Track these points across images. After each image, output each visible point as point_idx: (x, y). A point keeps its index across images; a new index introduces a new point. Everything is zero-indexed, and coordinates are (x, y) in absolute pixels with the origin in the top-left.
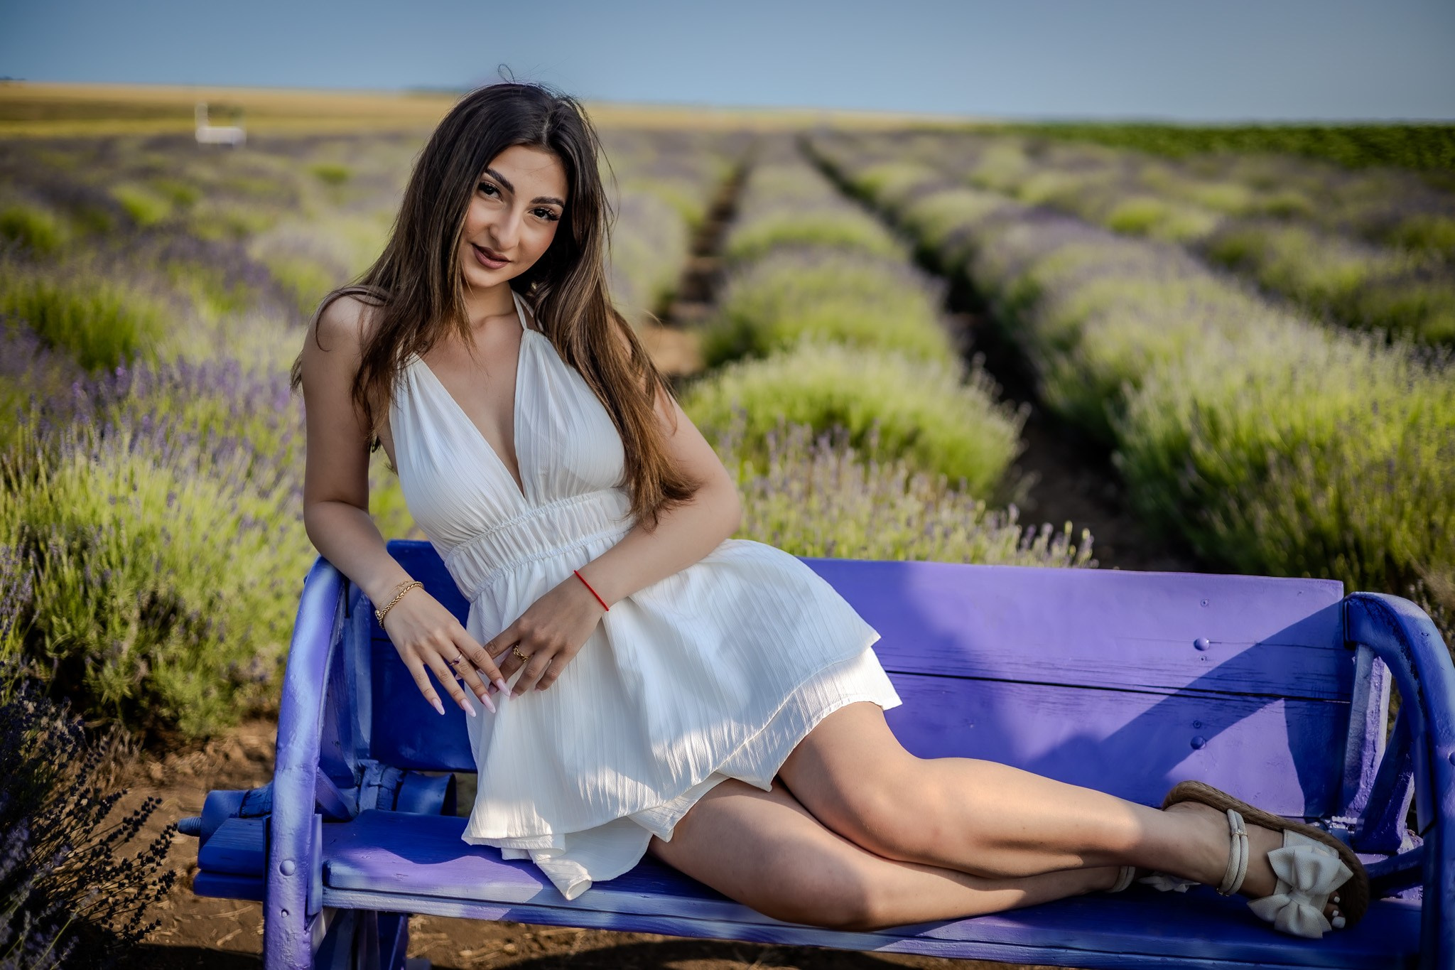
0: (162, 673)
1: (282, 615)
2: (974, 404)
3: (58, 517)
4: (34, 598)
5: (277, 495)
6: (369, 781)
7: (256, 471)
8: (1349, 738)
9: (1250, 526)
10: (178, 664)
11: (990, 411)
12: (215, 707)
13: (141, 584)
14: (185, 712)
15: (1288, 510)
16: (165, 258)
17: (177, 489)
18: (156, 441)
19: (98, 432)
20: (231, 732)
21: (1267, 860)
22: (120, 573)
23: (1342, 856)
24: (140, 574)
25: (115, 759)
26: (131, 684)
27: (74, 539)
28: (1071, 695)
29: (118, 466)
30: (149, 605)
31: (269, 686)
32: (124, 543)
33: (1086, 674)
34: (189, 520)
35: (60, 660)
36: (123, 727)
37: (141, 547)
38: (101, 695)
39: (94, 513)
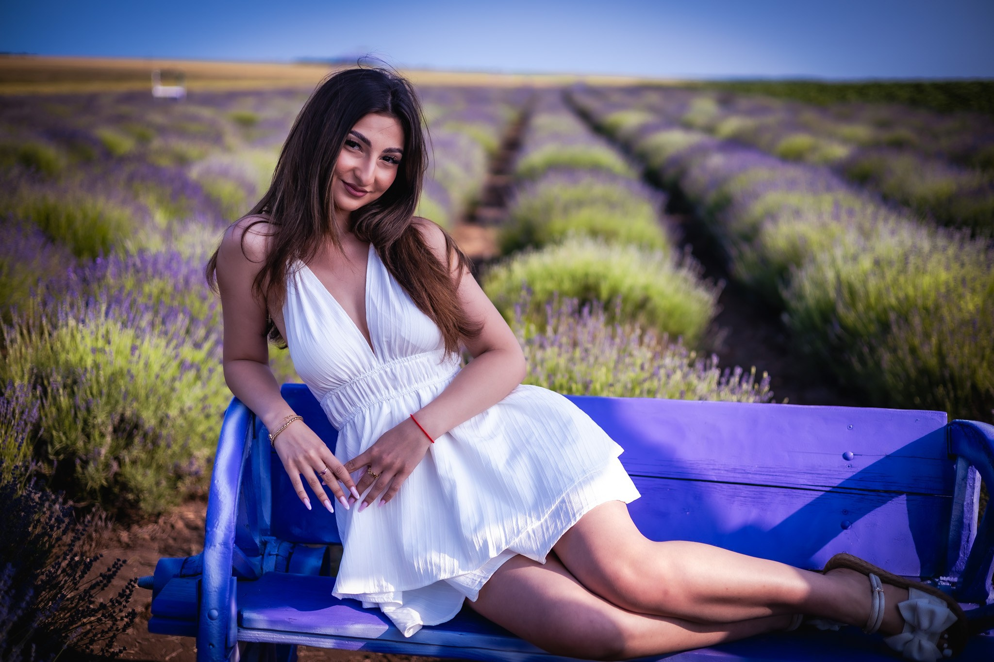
0: (128, 469)
1: (210, 429)
2: (685, 280)
3: (57, 362)
4: (40, 418)
5: (207, 346)
6: (270, 552)
7: (192, 329)
8: (952, 522)
9: (878, 364)
10: (139, 463)
11: (697, 285)
12: (165, 492)
13: (114, 409)
14: (144, 496)
15: (903, 352)
16: (131, 179)
17: (138, 343)
18: (123, 309)
19: (84, 302)
20: (175, 510)
21: (897, 608)
22: (99, 401)
23: (950, 606)
24: (113, 402)
25: (96, 531)
26: (107, 477)
27: (68, 377)
28: (757, 492)
29: (97, 326)
30: (119, 423)
31: (202, 478)
32: (102, 380)
33: (768, 477)
34: (147, 365)
35: (58, 461)
36: (100, 508)
37: (113, 382)
38: (86, 485)
39: (81, 359)
